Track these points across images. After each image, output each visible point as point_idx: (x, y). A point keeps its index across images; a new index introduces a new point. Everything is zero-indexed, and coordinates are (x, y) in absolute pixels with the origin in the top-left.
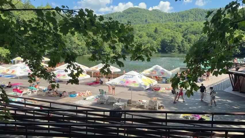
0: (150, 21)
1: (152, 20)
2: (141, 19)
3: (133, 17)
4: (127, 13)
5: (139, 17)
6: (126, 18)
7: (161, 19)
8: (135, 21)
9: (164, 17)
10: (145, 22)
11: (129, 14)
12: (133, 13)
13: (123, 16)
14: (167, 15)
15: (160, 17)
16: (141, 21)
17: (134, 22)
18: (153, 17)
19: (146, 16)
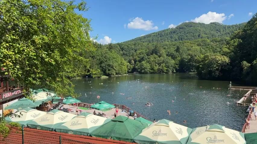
0: (204, 35)
1: (206, 34)
2: (193, 34)
3: (185, 32)
4: (180, 28)
5: (191, 32)
6: (178, 33)
7: (218, 32)
8: (186, 36)
9: (222, 30)
10: (198, 37)
11: (181, 30)
12: (186, 28)
13: (174, 32)
14: (226, 28)
15: (217, 30)
16: (193, 37)
17: (186, 38)
18: (208, 32)
19: (200, 30)
